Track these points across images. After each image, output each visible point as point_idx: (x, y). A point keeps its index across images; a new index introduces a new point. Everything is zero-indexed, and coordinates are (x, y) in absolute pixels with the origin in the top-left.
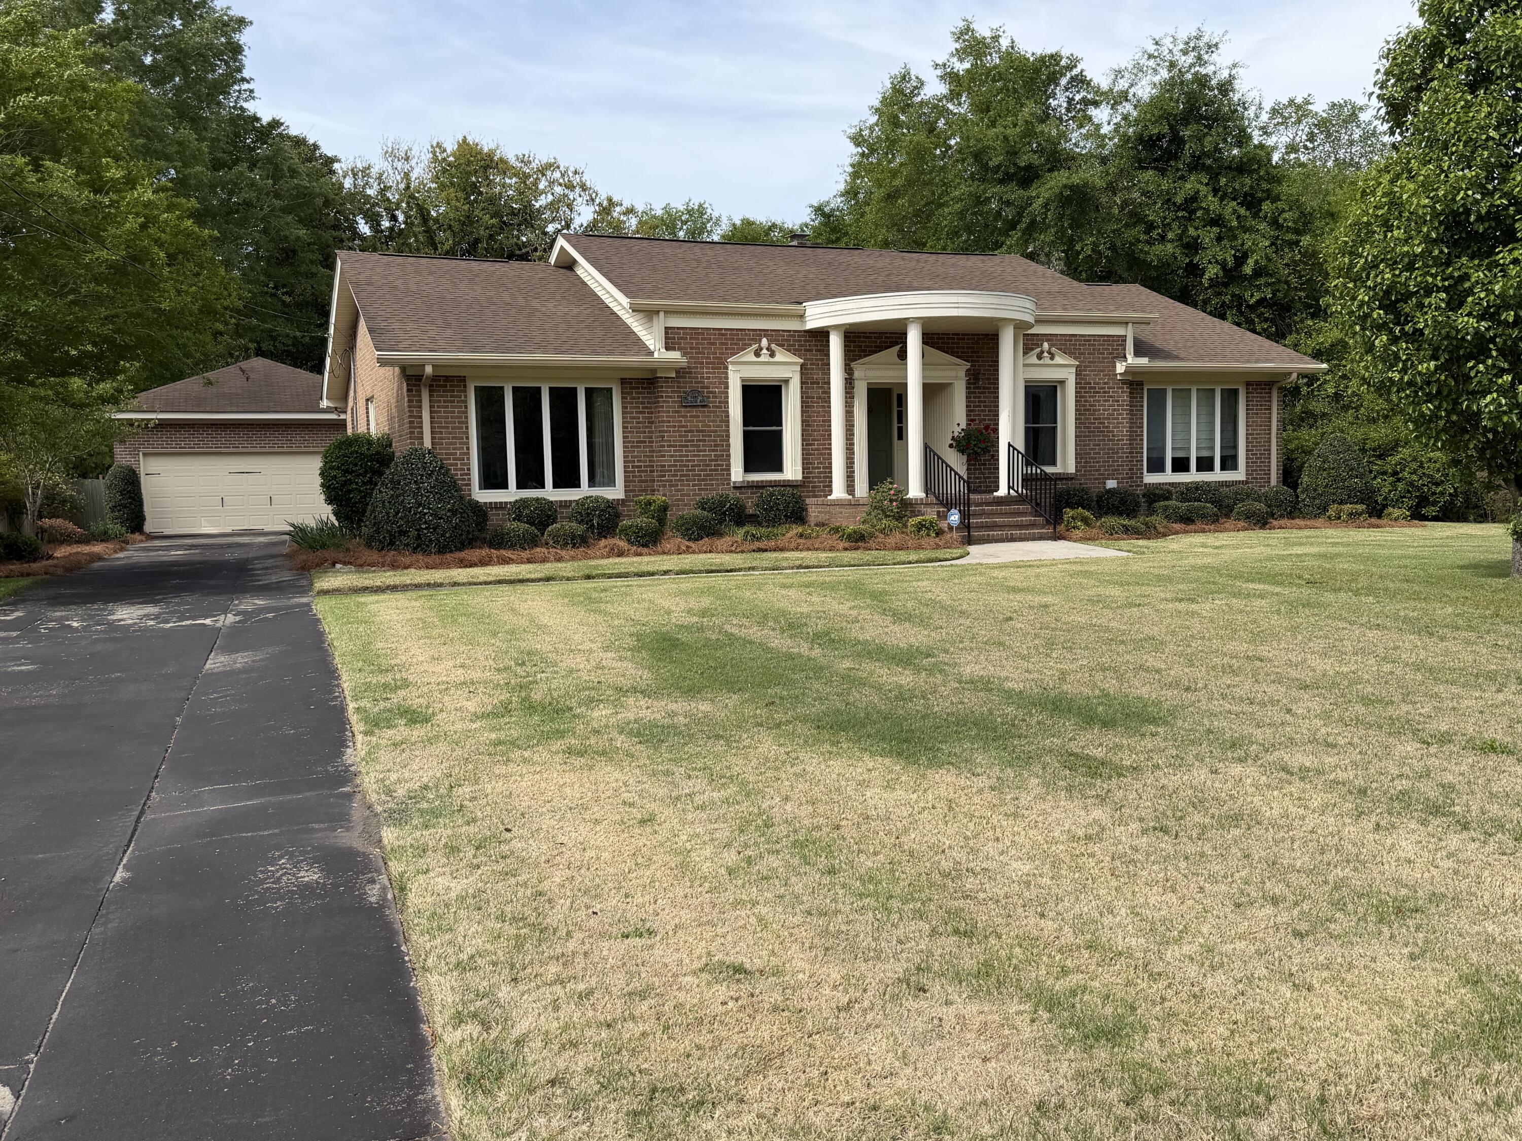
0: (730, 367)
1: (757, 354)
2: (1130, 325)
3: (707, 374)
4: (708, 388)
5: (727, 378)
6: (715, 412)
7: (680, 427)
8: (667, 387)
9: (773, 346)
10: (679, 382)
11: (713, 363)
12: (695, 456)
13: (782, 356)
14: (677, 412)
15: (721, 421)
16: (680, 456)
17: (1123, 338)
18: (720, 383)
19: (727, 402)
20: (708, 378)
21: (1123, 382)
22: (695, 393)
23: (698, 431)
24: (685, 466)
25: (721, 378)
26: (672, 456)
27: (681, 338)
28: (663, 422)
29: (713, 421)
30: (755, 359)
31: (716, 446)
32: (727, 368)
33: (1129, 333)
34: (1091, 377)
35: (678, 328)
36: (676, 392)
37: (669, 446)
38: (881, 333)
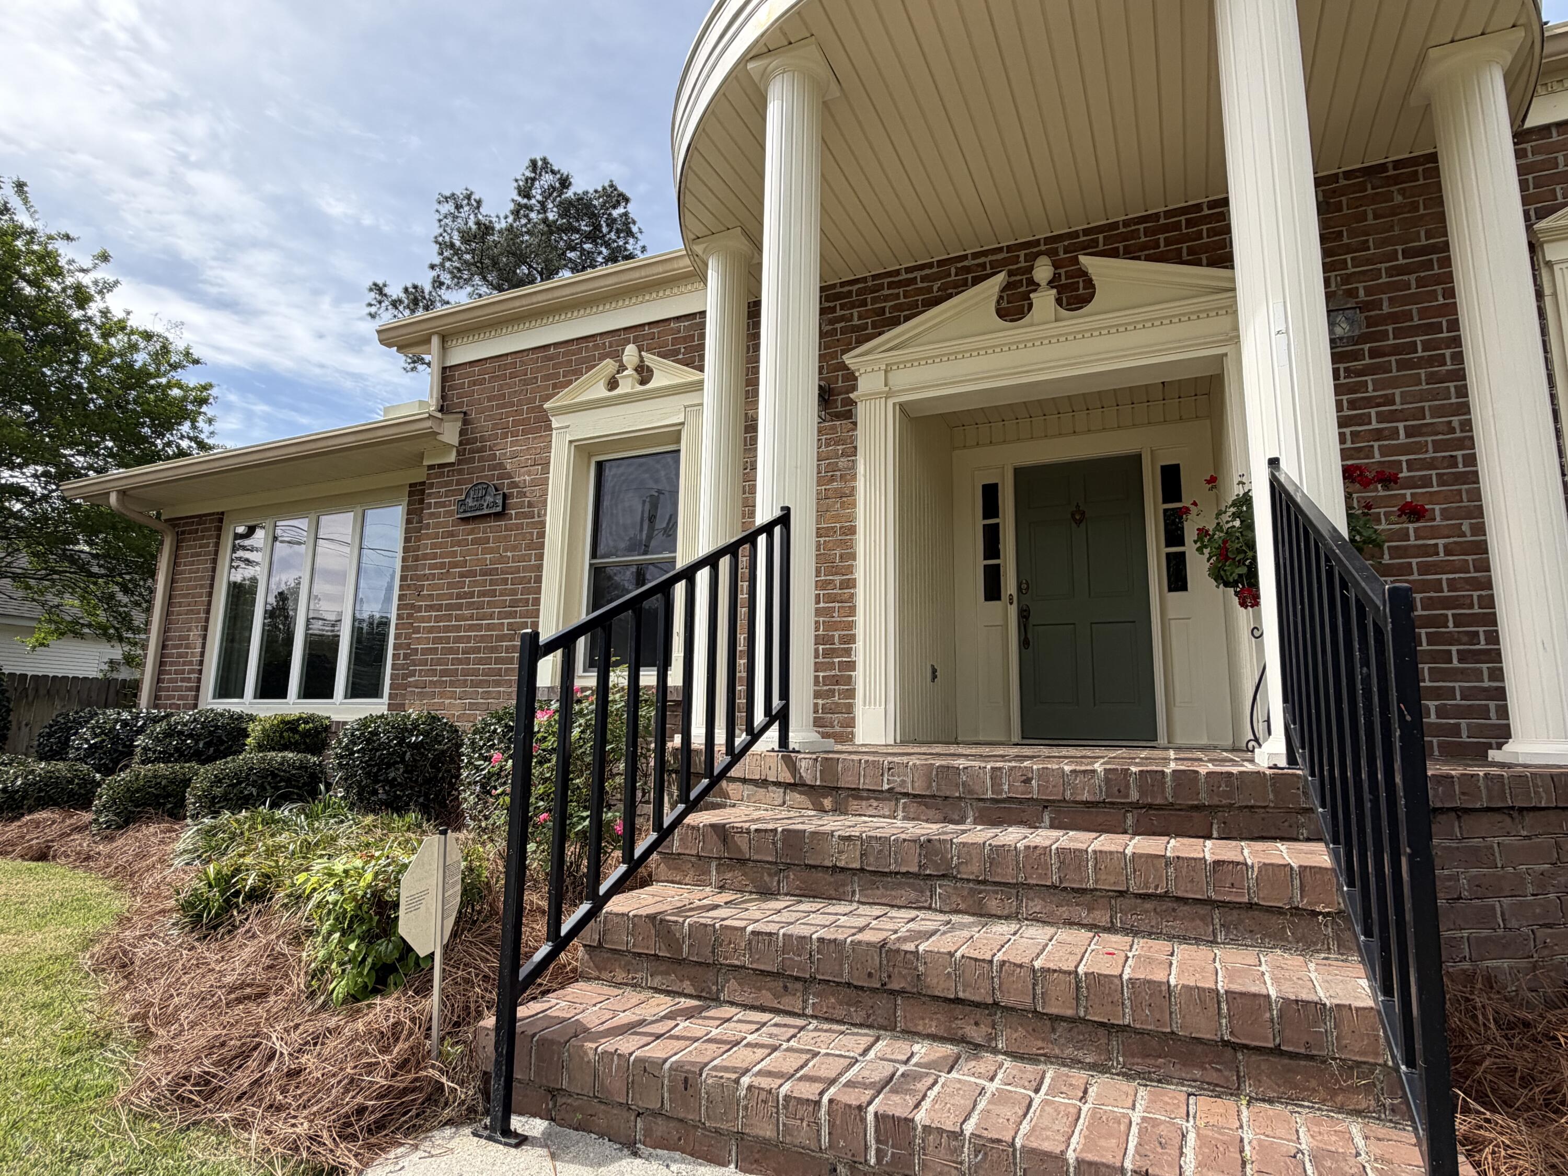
0: (556, 422)
1: (613, 382)
3: (511, 450)
4: (510, 474)
5: (548, 447)
6: (520, 527)
7: (452, 566)
9: (651, 359)
10: (461, 471)
12: (471, 628)
13: (663, 375)
15: (529, 542)
18: (534, 462)
19: (545, 500)
20: (514, 455)
22: (482, 490)
23: (483, 571)
25: (536, 450)
27: (474, 382)
29: (514, 548)
30: (607, 394)
32: (550, 425)
35: (470, 363)
36: (453, 496)
38: (941, 263)
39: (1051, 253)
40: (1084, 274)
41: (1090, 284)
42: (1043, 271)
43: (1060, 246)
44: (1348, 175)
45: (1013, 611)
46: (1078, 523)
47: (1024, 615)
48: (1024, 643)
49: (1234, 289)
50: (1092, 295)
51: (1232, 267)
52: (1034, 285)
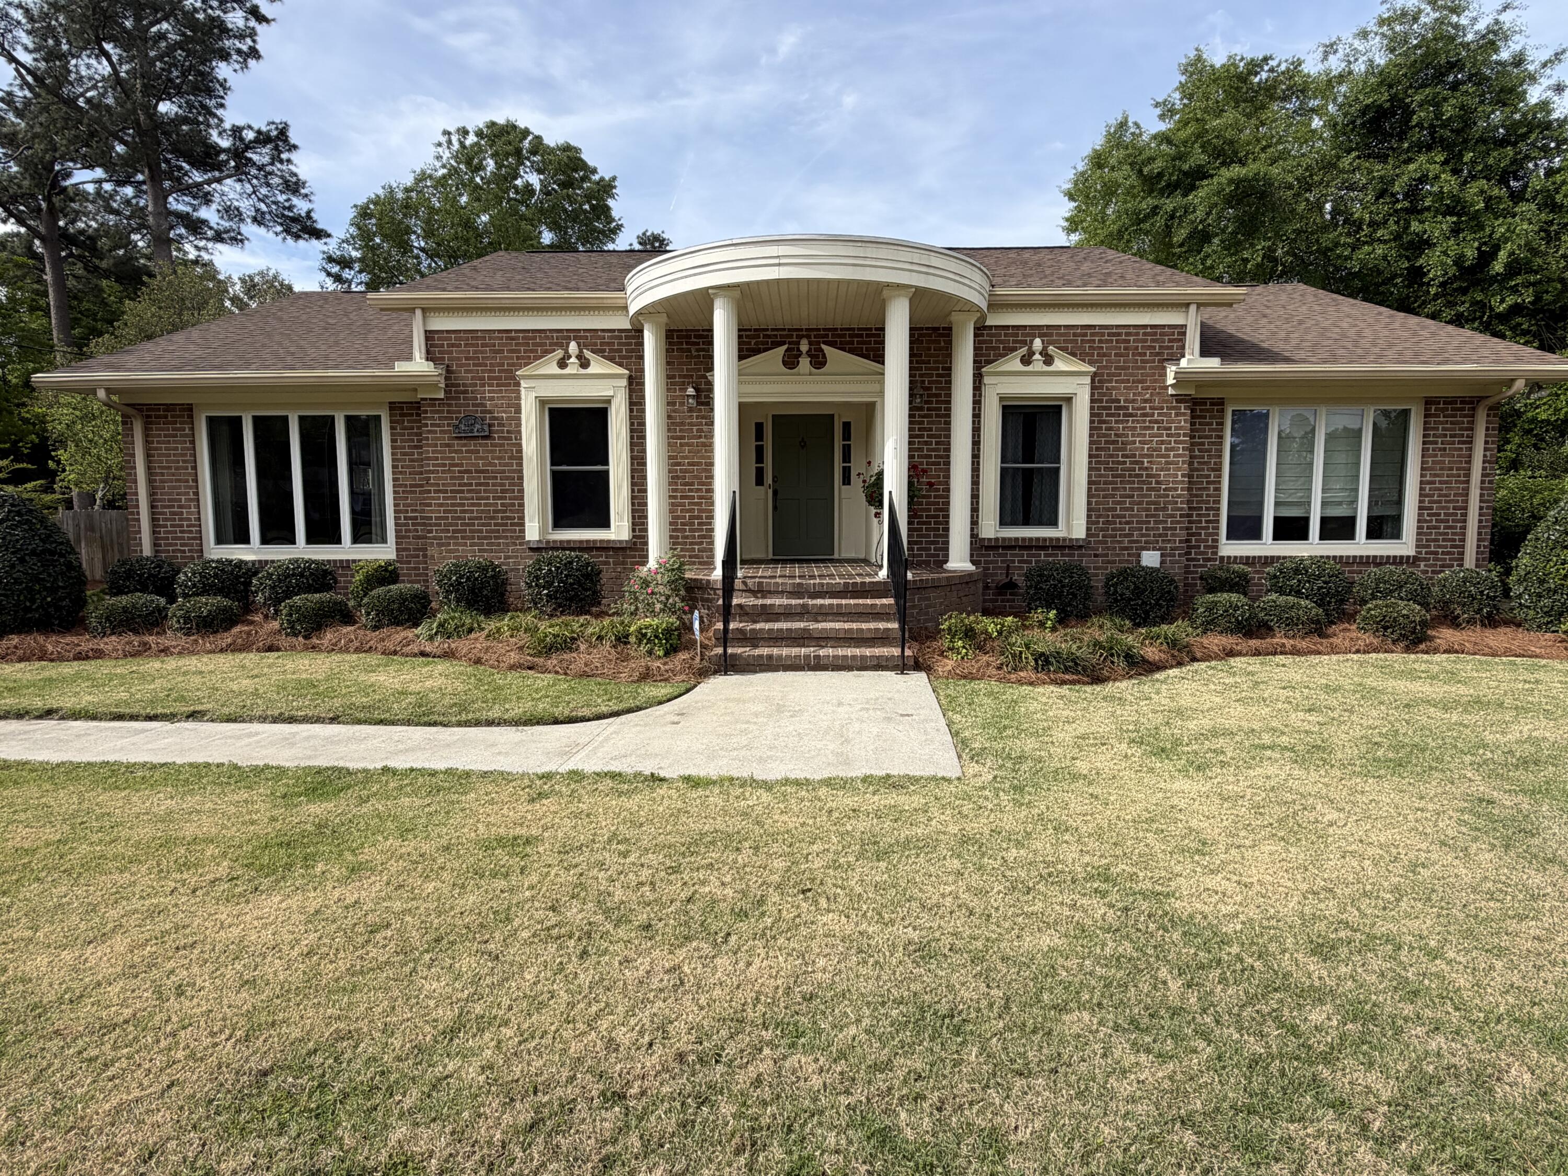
0: (523, 384)
1: (562, 364)
2: (1193, 308)
3: (489, 395)
4: (490, 412)
5: (519, 398)
6: (502, 445)
7: (452, 465)
8: (432, 412)
9: (587, 354)
10: (450, 405)
11: (500, 378)
13: (598, 366)
14: (448, 445)
15: (511, 458)
16: (453, 505)
17: (1181, 330)
18: (509, 406)
19: (520, 432)
20: (492, 399)
21: (1179, 399)
22: (471, 419)
23: (477, 472)
24: (459, 518)
25: (509, 398)
26: (441, 505)
27: (453, 345)
28: (429, 459)
29: (499, 458)
30: (559, 371)
31: (503, 491)
32: (518, 384)
33: (1192, 322)
34: (1121, 393)
35: (448, 332)
36: (446, 418)
37: (436, 492)
38: (756, 330)
39: (808, 337)
40: (822, 351)
41: (824, 356)
42: (804, 347)
43: (812, 334)
44: (927, 329)
45: (770, 492)
46: (803, 447)
47: (775, 493)
48: (775, 508)
49: (883, 374)
50: (825, 363)
51: (883, 363)
52: (800, 354)
